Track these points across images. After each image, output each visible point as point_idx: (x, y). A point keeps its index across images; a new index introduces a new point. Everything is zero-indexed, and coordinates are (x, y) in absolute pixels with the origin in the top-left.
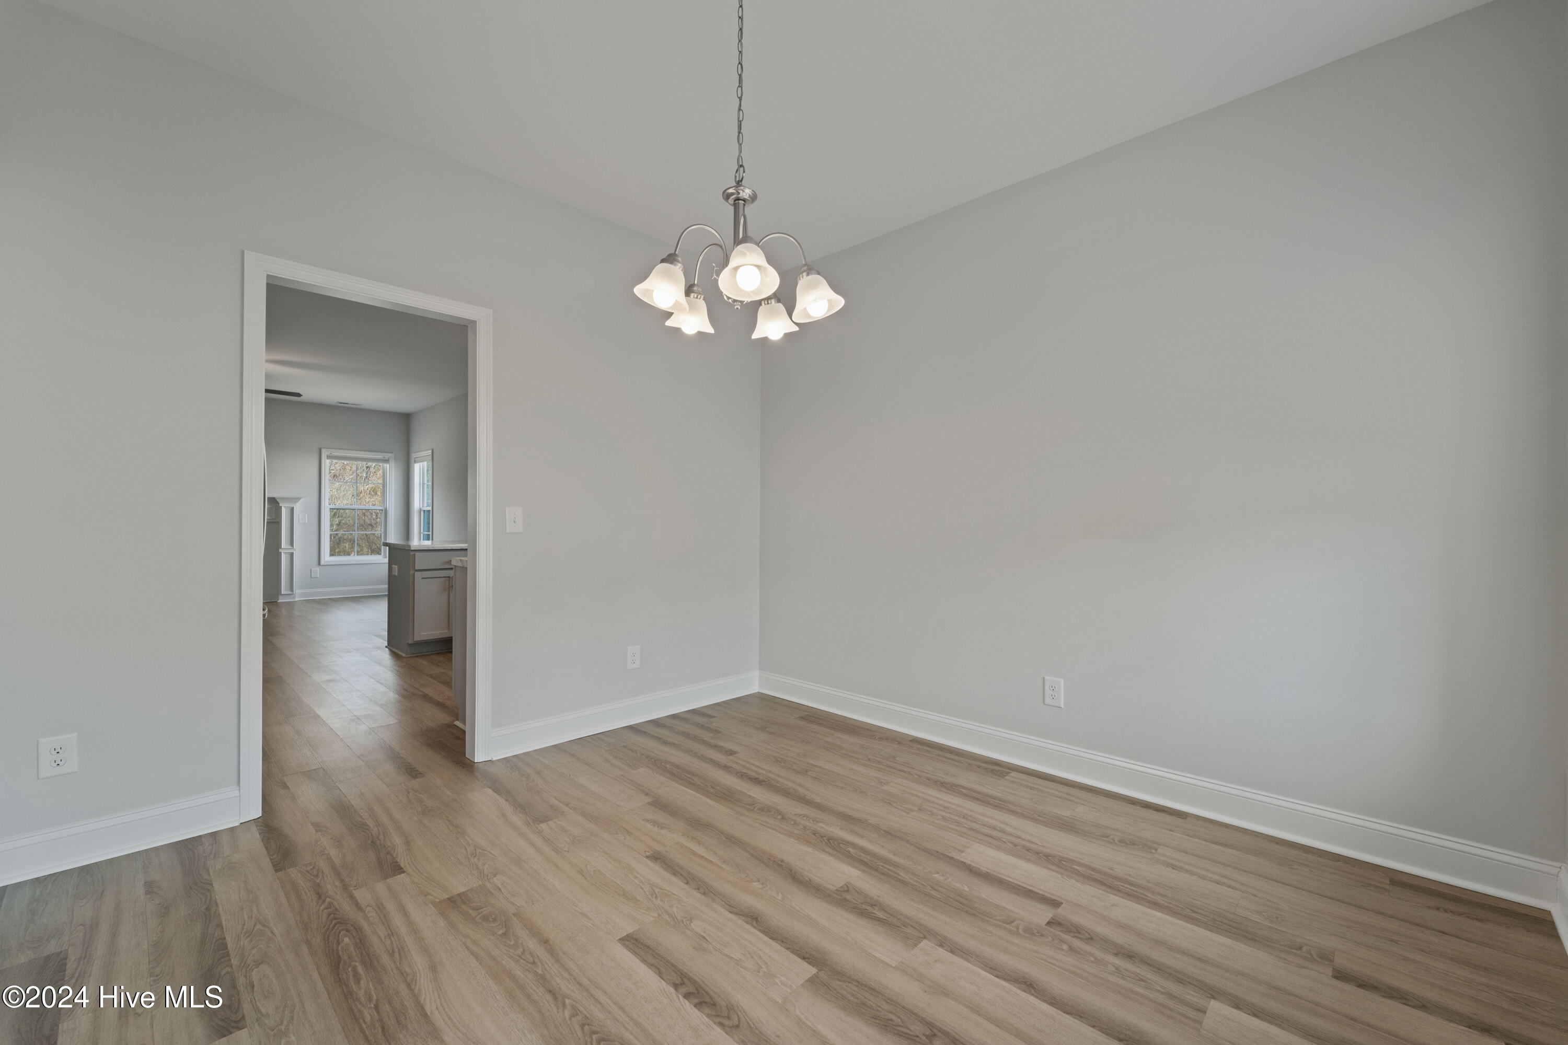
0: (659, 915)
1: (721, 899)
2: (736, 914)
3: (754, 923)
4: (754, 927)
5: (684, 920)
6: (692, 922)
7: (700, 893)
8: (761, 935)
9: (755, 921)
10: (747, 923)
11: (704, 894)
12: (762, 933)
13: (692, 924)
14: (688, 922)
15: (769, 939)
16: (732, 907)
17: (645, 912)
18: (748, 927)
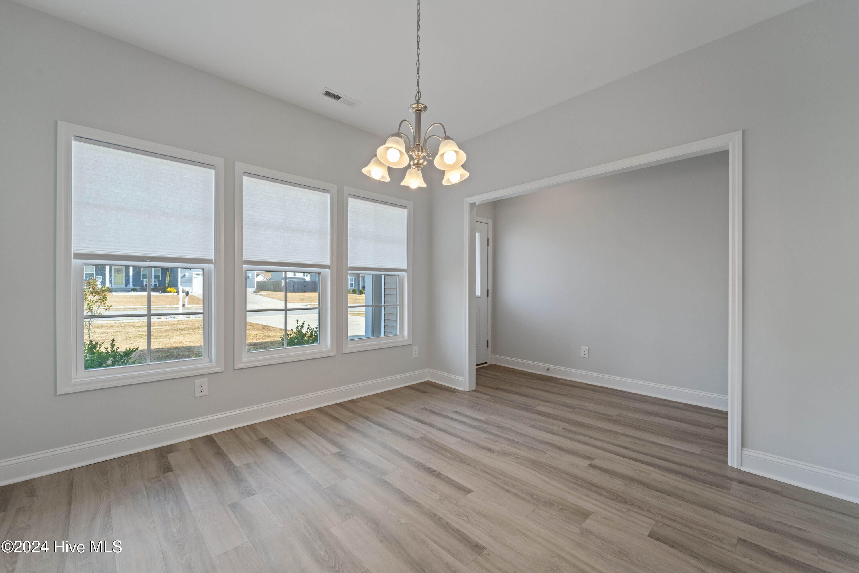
0: (458, 502)
1: (425, 511)
2: (416, 502)
3: (406, 497)
4: (407, 495)
5: (444, 500)
6: (439, 498)
7: (438, 515)
8: (404, 491)
9: (406, 498)
10: (410, 497)
11: (435, 515)
12: (403, 492)
13: (439, 497)
14: (441, 498)
15: (400, 489)
16: (418, 506)
17: (467, 505)
18: (410, 495)
